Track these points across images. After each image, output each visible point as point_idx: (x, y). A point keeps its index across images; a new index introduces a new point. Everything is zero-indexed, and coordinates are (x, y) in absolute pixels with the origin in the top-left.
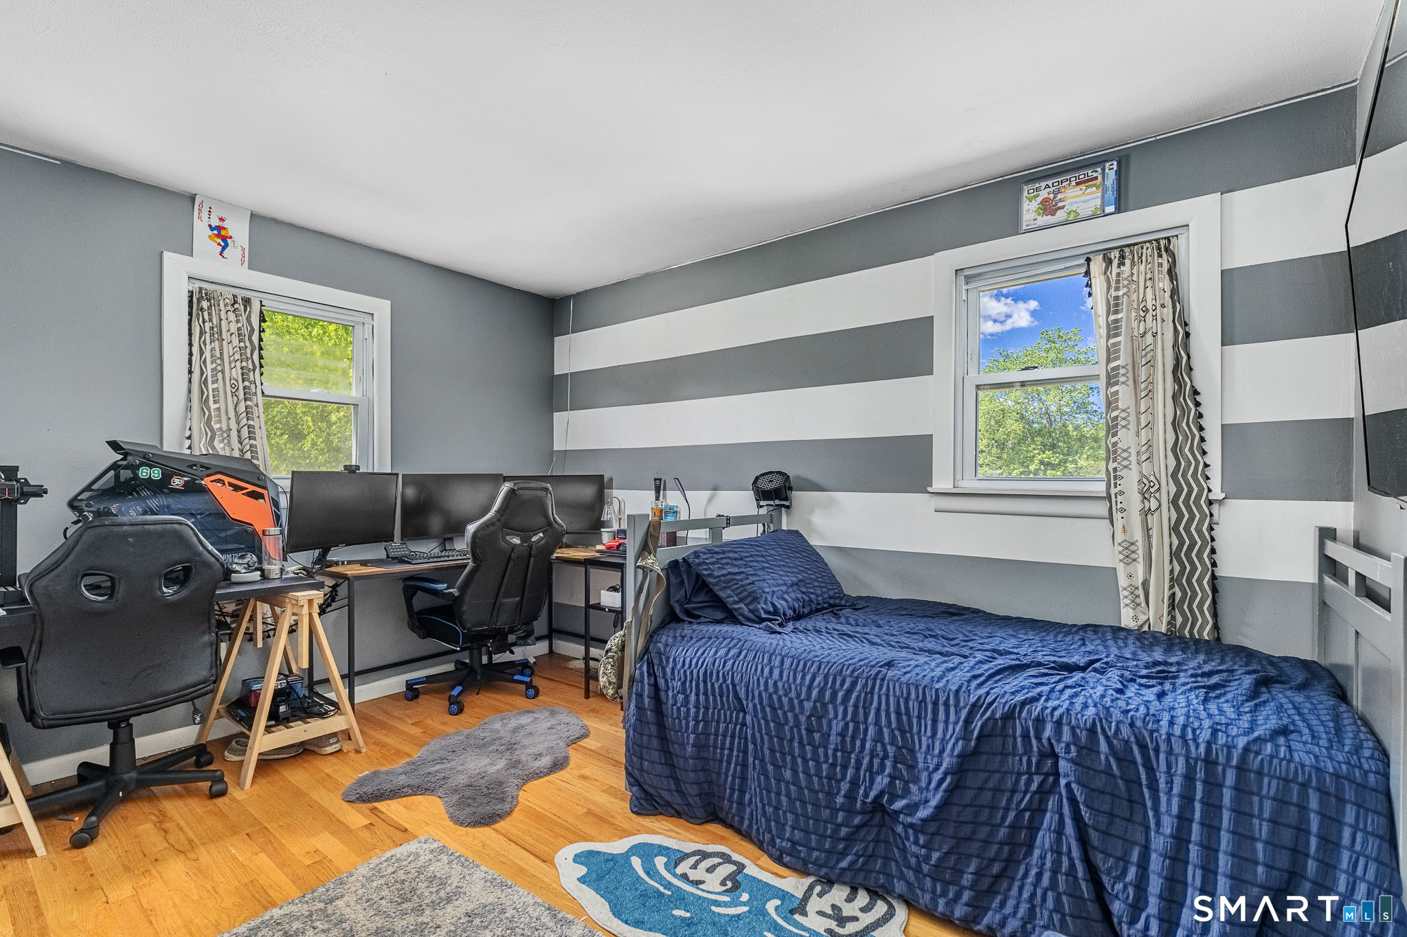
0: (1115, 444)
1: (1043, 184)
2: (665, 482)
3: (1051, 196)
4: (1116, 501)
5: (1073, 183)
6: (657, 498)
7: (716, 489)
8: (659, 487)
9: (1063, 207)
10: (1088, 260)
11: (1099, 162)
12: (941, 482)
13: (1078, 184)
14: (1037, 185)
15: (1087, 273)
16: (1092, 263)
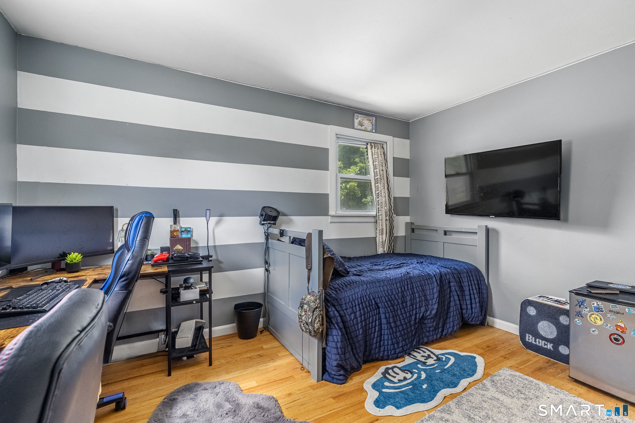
0: (378, 201)
1: (360, 116)
2: (179, 211)
3: (361, 120)
4: (379, 220)
5: (366, 119)
6: (175, 223)
7: (222, 216)
8: (176, 215)
9: (364, 125)
10: (367, 144)
11: (372, 116)
12: (332, 212)
13: (367, 120)
14: (358, 115)
15: (367, 148)
16: (368, 145)
